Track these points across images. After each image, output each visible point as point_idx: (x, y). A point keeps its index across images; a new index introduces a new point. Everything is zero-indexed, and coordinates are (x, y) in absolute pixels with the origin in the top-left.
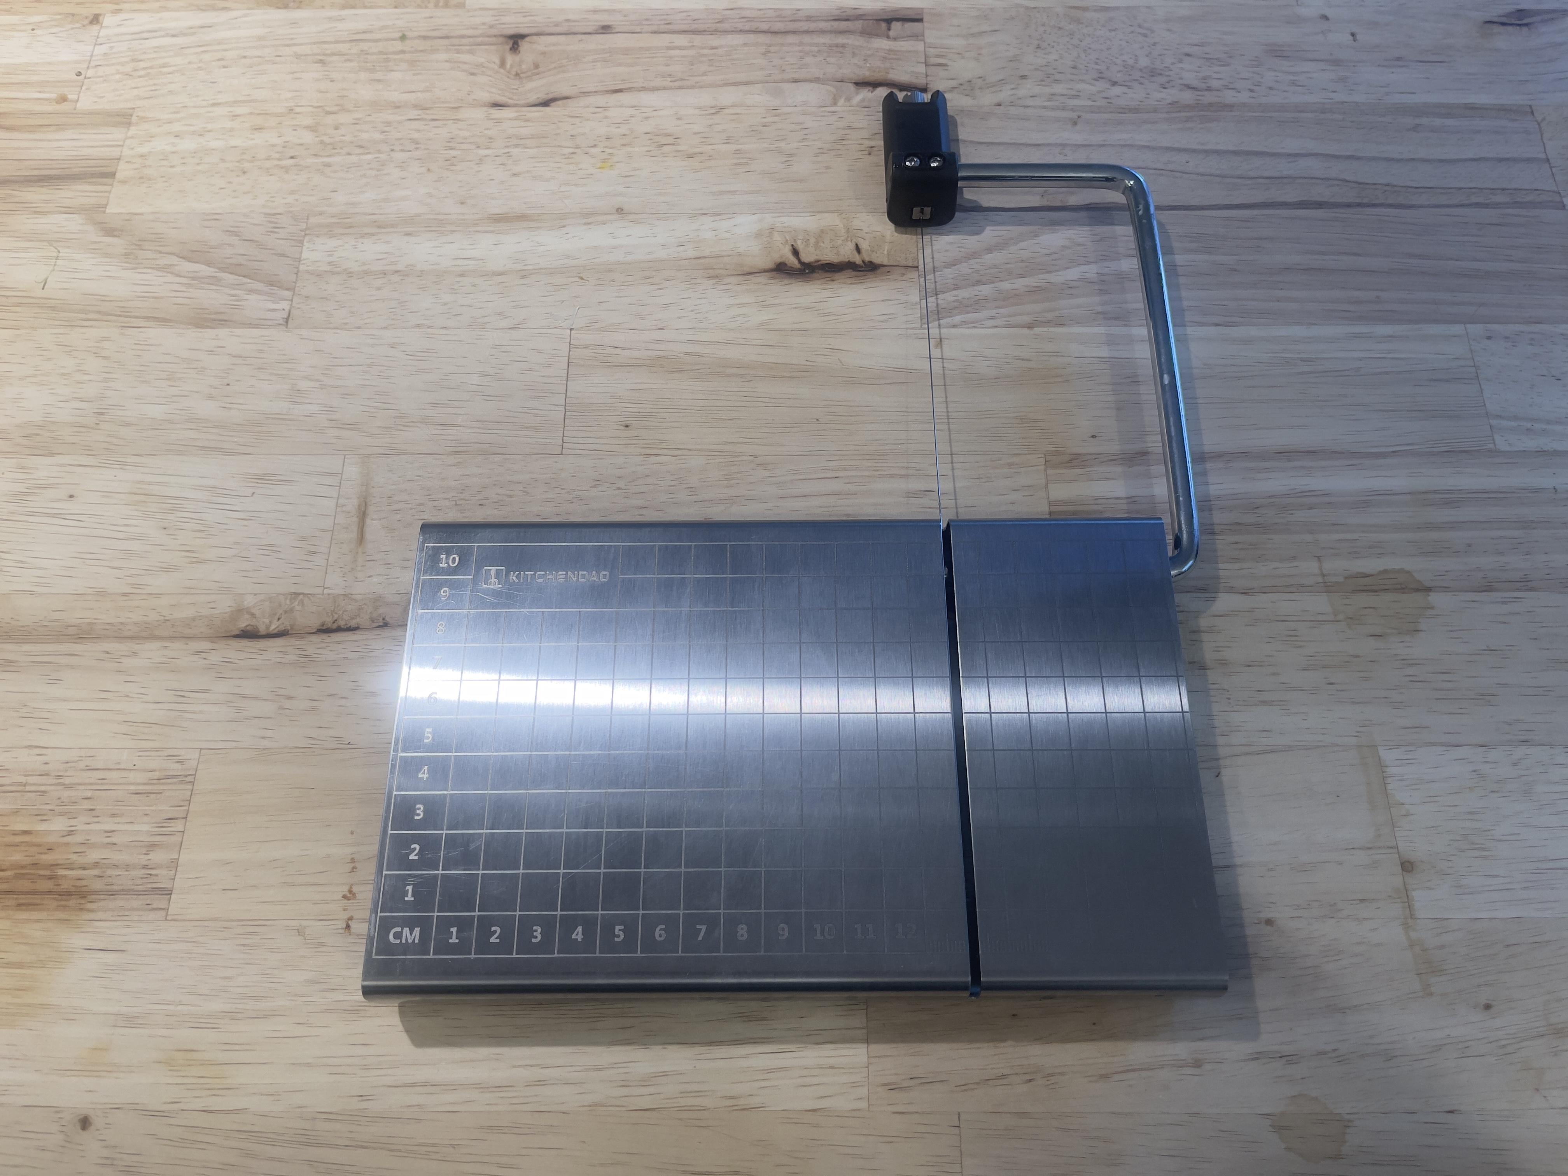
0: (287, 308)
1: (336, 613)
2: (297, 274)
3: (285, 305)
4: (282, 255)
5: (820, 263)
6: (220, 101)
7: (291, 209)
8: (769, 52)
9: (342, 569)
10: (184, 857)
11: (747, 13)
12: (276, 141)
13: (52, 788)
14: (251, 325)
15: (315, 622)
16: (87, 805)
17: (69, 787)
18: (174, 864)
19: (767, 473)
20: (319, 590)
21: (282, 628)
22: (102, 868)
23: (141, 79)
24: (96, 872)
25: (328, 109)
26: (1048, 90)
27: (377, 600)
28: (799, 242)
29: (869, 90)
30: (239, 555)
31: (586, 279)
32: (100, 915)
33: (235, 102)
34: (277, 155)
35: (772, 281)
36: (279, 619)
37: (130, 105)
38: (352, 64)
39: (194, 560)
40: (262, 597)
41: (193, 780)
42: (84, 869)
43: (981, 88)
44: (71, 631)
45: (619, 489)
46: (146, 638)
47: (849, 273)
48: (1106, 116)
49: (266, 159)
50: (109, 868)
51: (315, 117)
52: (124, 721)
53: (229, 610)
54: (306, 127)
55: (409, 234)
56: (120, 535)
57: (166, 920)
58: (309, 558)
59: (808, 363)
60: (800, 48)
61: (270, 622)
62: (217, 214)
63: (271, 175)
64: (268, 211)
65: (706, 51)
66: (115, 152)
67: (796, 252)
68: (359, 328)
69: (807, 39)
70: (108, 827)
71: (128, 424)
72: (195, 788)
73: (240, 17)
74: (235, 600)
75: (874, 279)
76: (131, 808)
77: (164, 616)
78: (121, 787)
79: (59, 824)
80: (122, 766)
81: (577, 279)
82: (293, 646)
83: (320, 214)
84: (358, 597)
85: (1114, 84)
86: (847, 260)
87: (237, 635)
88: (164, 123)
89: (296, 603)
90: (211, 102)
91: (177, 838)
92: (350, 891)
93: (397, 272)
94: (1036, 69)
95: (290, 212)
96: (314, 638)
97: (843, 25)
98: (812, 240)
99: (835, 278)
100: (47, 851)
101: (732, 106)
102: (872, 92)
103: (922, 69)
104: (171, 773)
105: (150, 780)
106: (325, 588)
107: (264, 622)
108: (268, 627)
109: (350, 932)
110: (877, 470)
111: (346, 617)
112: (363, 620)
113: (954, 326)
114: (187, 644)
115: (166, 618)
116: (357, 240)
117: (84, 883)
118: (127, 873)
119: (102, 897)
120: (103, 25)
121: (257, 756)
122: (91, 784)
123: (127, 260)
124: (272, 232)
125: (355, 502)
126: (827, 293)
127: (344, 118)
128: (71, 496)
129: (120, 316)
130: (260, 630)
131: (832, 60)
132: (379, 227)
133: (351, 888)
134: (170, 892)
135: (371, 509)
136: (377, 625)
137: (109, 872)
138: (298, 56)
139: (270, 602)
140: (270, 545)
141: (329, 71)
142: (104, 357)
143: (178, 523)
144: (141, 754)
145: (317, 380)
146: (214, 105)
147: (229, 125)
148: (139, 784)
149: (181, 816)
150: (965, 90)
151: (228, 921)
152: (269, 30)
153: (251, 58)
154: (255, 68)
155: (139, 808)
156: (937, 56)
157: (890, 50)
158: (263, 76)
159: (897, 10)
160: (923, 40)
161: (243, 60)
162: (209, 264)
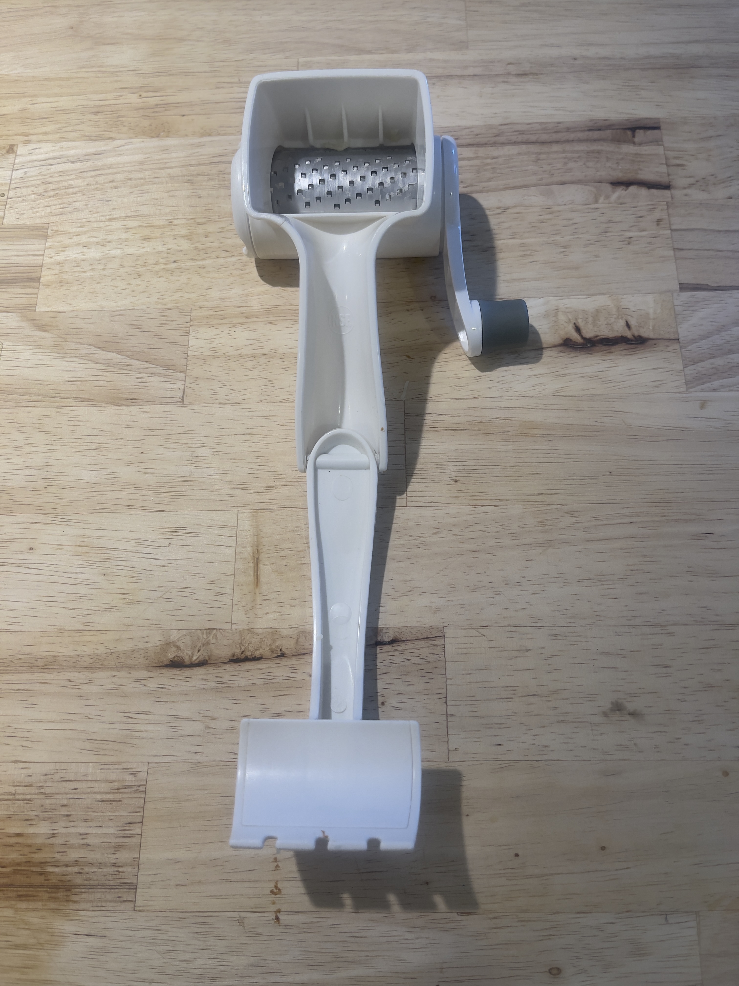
0: (182, 387)
1: (243, 645)
2: (187, 358)
3: (180, 385)
4: (174, 343)
5: (598, 338)
6: (115, 216)
7: (178, 305)
8: (539, 159)
9: (244, 608)
10: (144, 856)
11: (519, 127)
12: (161, 248)
13: (36, 797)
14: (154, 403)
15: (227, 653)
16: (64, 811)
17: (49, 796)
18: (136, 863)
19: (574, 520)
20: (228, 626)
21: (202, 658)
22: (80, 866)
23: (52, 198)
24: (76, 869)
25: (199, 221)
27: (274, 634)
28: (580, 321)
29: (623, 189)
30: (164, 596)
31: (412, 357)
32: (83, 906)
33: (126, 217)
34: (163, 261)
35: (562, 354)
36: (199, 651)
37: (45, 220)
38: (213, 183)
39: (129, 601)
40: (184, 632)
41: (144, 790)
42: (67, 866)
43: (714, 184)
44: (40, 662)
45: (455, 535)
46: (99, 668)
47: (623, 346)
49: (155, 264)
50: (86, 866)
51: (189, 228)
52: (87, 739)
53: (158, 643)
54: (183, 236)
55: (270, 323)
56: (72, 581)
57: (134, 910)
58: (218, 598)
59: (598, 424)
60: (563, 155)
61: (193, 654)
62: (121, 310)
63: (160, 277)
64: (160, 307)
65: (489, 161)
66: (38, 260)
67: (578, 329)
68: (239, 403)
69: (568, 147)
70: (82, 831)
71: (69, 488)
72: (147, 796)
73: (123, 146)
74: (163, 635)
75: (643, 351)
76: (98, 814)
77: (111, 650)
78: (90, 796)
79: (43, 828)
80: (89, 778)
81: (405, 358)
82: (212, 674)
83: (201, 308)
84: (260, 631)
86: (620, 335)
87: (168, 665)
88: (74, 236)
89: (211, 637)
90: (108, 217)
91: (136, 840)
92: (276, 887)
93: (264, 355)
95: (177, 307)
96: (229, 667)
97: (596, 134)
98: (590, 319)
99: (613, 350)
100: (36, 851)
101: (515, 207)
102: (626, 190)
103: (664, 169)
104: (127, 784)
105: (111, 789)
106: (232, 624)
107: (187, 654)
108: (191, 658)
109: (279, 923)
110: (664, 516)
111: (251, 649)
112: (264, 651)
113: (714, 390)
114: (130, 673)
115: (112, 651)
116: (230, 329)
117: (68, 878)
118: (100, 870)
119: (83, 890)
120: (17, 154)
121: (193, 768)
122: (66, 793)
123: (57, 351)
124: (165, 324)
125: (250, 549)
126: (606, 364)
127: (211, 228)
128: (31, 549)
129: (55, 397)
130: (186, 660)
131: (591, 164)
132: (247, 317)
133: (276, 884)
134: (135, 887)
135: (263, 556)
136: (276, 655)
137: (86, 869)
138: (172, 178)
139: (191, 636)
140: (186, 588)
141: (196, 189)
142: (46, 432)
143: (115, 571)
144: (102, 767)
145: (211, 448)
146: (110, 220)
147: (124, 236)
148: (103, 793)
149: (138, 821)
150: (701, 186)
151: (182, 912)
152: (147, 156)
153: (136, 179)
154: (139, 188)
155: (105, 814)
156: (676, 158)
157: (637, 154)
158: (146, 194)
159: (638, 120)
160: (662, 145)
161: (129, 182)
162: (119, 352)
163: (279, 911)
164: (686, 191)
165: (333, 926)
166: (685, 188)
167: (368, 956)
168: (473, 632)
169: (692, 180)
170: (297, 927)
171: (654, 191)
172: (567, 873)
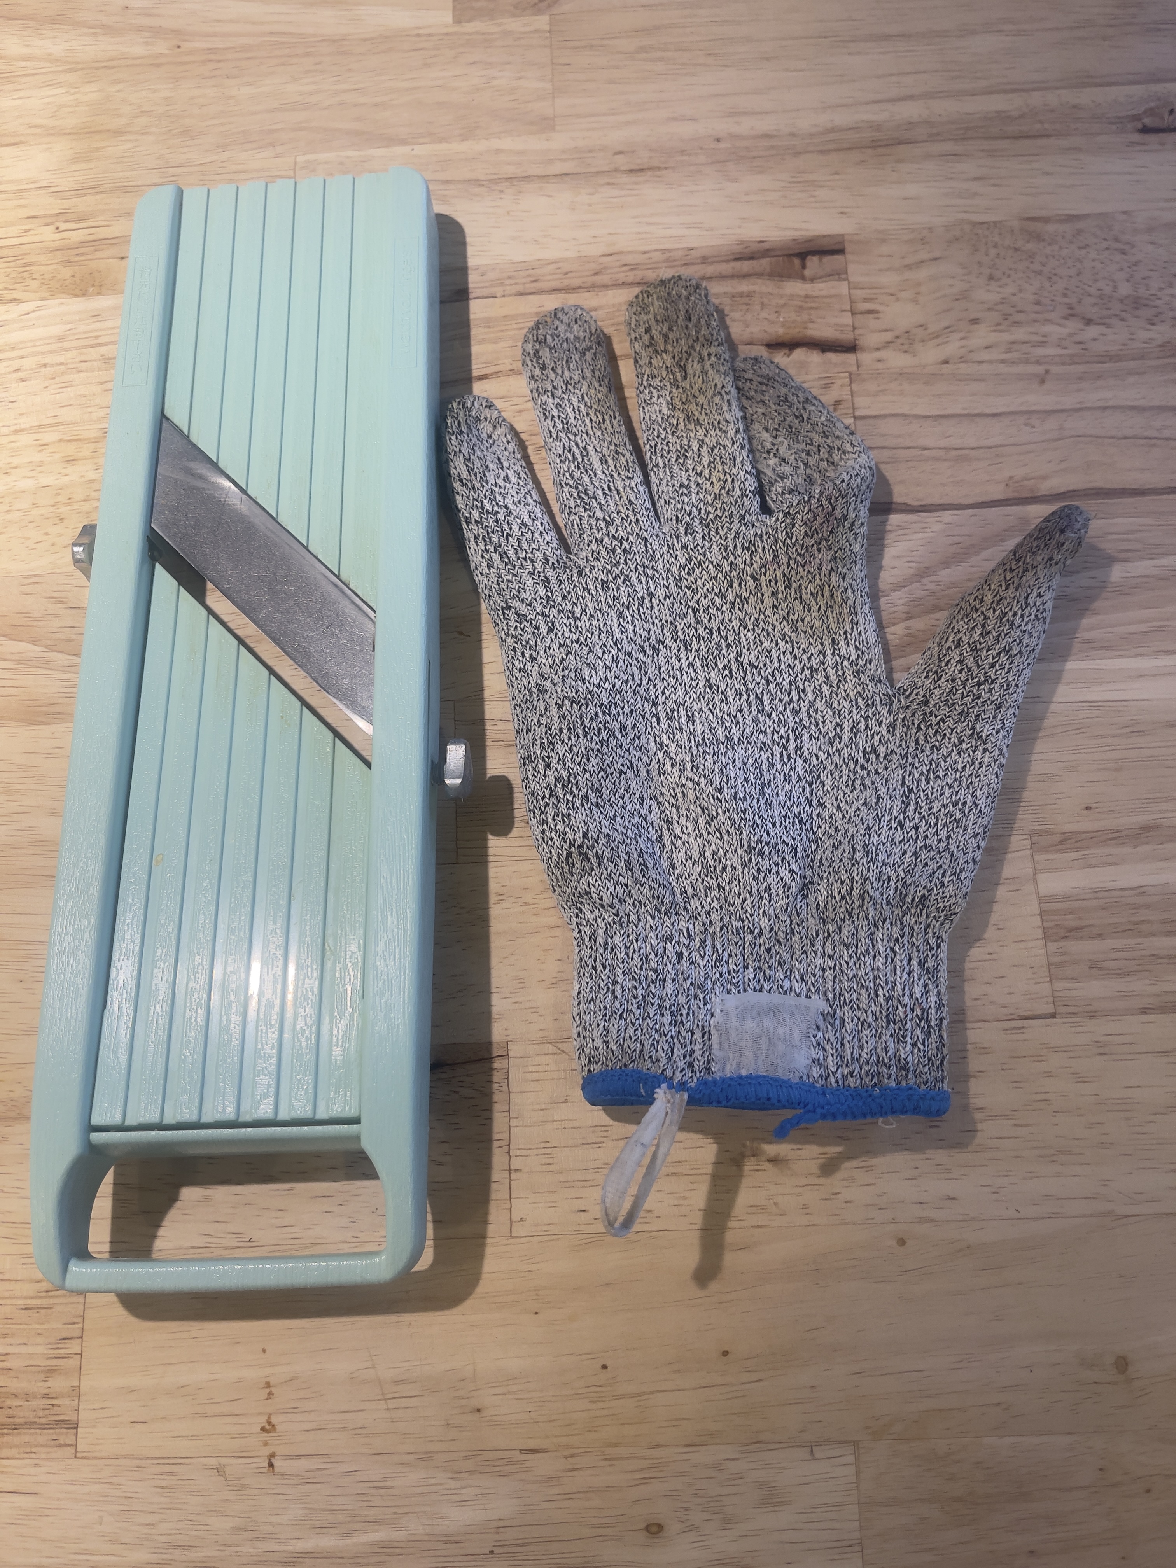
10: (86, 1384)
11: (629, 259)
12: (92, 475)
18: (76, 1393)
26: (1006, 337)
29: (785, 354)
31: (466, 634)
32: (5, 1452)
33: (40, 426)
43: (923, 341)
48: (1081, 368)
50: (8, 1398)
52: (3, 1222)
57: (76, 1457)
70: (2, 1350)
72: (87, 1300)
76: (21, 1326)
78: (8, 1302)
80: (6, 1276)
81: (456, 635)
85: (1089, 322)
91: (73, 1362)
92: (269, 1423)
94: (990, 309)
97: (746, 266)
102: (789, 356)
103: (847, 319)
105: (36, 1292)
109: (273, 1472)
118: (28, 1403)
119: (5, 1431)
131: (738, 316)
133: (269, 1418)
134: (76, 1425)
137: (9, 1403)
144: (25, 1261)
147: (37, 457)
148: (26, 1298)
149: (75, 1335)
150: (902, 344)
151: (141, 1459)
152: (69, 326)
153: (52, 365)
154: (58, 380)
155: (31, 1327)
156: (866, 300)
157: (807, 296)
158: (69, 389)
159: (810, 240)
160: (847, 279)
161: (43, 369)
162: (34, 641)
163: (272, 1455)
164: (878, 355)
165: (348, 1473)
166: (878, 349)
167: (395, 1513)
168: (550, 1048)
169: (889, 336)
170: (298, 1476)
171: (831, 356)
172: (674, 1390)
